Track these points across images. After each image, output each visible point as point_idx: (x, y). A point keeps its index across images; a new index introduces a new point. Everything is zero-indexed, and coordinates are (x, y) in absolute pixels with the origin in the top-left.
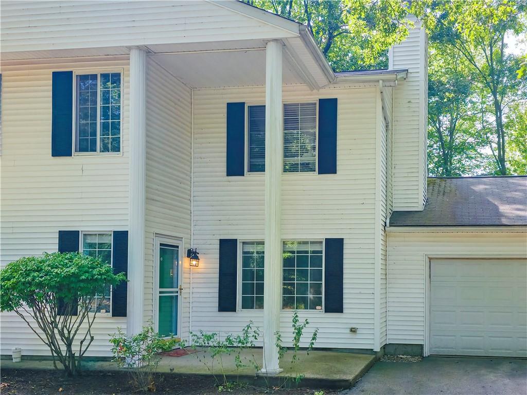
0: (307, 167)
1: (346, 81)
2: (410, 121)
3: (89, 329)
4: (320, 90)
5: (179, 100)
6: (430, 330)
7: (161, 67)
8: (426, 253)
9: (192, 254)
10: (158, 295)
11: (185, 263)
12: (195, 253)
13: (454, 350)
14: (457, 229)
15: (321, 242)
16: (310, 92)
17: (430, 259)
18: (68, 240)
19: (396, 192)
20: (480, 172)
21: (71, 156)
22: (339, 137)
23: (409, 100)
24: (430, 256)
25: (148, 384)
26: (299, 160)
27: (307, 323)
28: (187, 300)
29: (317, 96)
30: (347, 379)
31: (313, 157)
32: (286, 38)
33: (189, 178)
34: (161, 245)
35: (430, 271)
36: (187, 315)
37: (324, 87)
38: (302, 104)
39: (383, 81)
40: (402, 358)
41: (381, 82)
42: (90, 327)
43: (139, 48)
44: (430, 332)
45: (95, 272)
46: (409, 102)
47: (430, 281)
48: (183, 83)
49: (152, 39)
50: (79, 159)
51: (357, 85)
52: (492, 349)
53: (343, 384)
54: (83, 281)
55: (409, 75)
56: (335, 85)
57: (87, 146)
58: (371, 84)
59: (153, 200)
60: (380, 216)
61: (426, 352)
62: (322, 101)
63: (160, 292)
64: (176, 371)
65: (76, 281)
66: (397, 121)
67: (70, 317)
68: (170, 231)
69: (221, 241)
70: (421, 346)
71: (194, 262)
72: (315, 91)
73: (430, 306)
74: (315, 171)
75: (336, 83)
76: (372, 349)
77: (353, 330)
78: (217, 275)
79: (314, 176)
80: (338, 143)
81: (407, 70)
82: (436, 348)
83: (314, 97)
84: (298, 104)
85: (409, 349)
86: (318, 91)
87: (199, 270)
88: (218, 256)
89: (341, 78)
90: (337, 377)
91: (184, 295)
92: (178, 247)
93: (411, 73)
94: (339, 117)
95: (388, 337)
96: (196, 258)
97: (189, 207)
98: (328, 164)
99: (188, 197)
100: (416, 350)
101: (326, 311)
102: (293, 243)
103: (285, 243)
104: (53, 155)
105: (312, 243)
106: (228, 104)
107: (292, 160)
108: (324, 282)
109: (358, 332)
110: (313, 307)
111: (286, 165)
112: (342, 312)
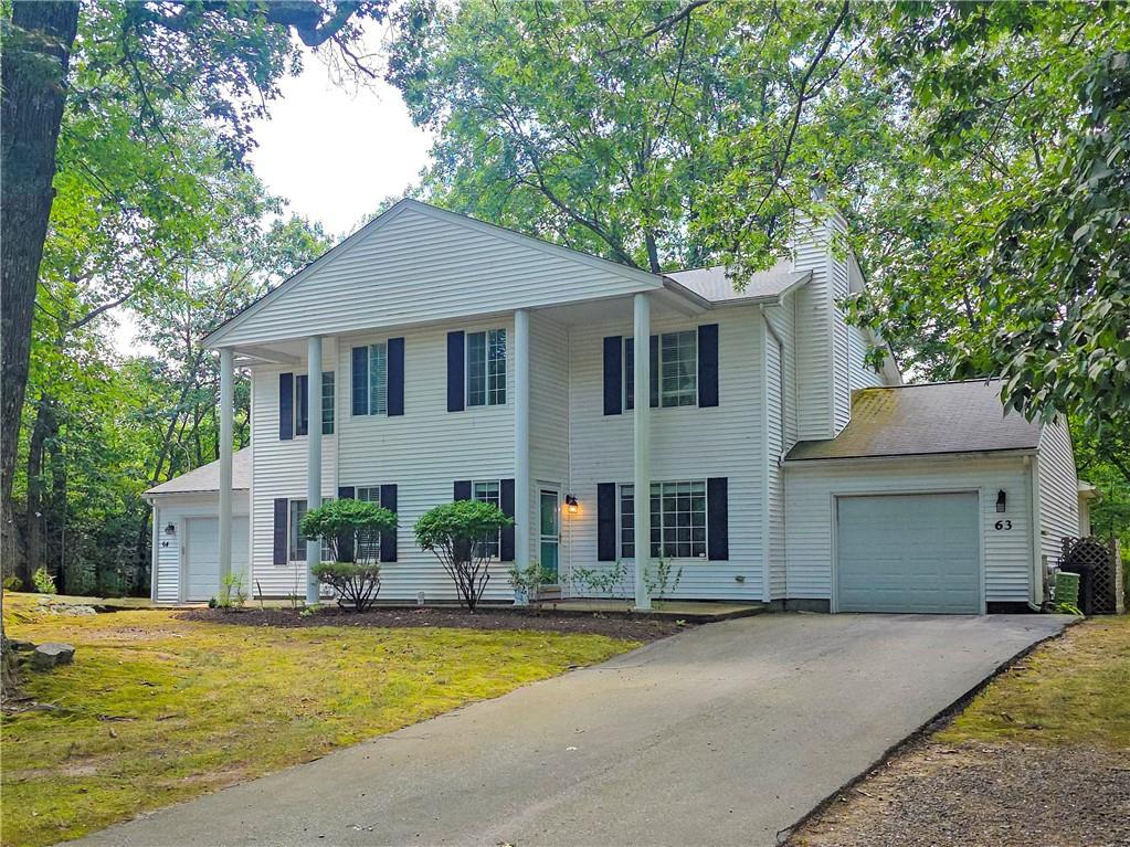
0: (686, 401)
1: (724, 307)
4: (699, 316)
5: (557, 342)
6: (839, 582)
7: (541, 315)
8: (832, 490)
9: (571, 500)
10: (540, 541)
11: (565, 510)
12: (574, 499)
15: (703, 483)
16: (689, 319)
17: (837, 497)
18: (462, 490)
19: (801, 418)
21: (464, 410)
22: (720, 366)
23: (815, 307)
24: (837, 495)
26: (678, 392)
28: (567, 549)
29: (697, 323)
31: (694, 390)
33: (566, 420)
34: (542, 491)
35: (838, 513)
37: (703, 313)
38: (682, 332)
42: (487, 566)
43: (524, 310)
44: (839, 585)
47: (838, 524)
48: (561, 324)
50: (471, 414)
51: (736, 309)
56: (715, 311)
57: (477, 400)
58: (753, 307)
59: (535, 447)
60: (772, 447)
61: (834, 608)
62: (701, 328)
63: (542, 539)
66: (801, 332)
68: (550, 478)
69: (599, 485)
70: (827, 602)
71: (573, 509)
72: (694, 318)
74: (695, 404)
75: (714, 309)
76: (762, 601)
78: (596, 522)
79: (694, 410)
80: (720, 372)
81: (812, 270)
82: (846, 604)
83: (693, 325)
84: (676, 333)
85: (813, 605)
87: (578, 518)
88: (596, 501)
89: (718, 305)
91: (563, 543)
92: (556, 493)
94: (720, 344)
95: (789, 591)
96: (574, 504)
98: (709, 398)
100: (821, 606)
101: (710, 559)
102: (673, 484)
103: (666, 485)
104: (449, 411)
105: (694, 483)
106: (605, 339)
107: (671, 393)
108: (707, 527)
109: (745, 580)
110: (697, 555)
111: (665, 399)
112: (727, 559)
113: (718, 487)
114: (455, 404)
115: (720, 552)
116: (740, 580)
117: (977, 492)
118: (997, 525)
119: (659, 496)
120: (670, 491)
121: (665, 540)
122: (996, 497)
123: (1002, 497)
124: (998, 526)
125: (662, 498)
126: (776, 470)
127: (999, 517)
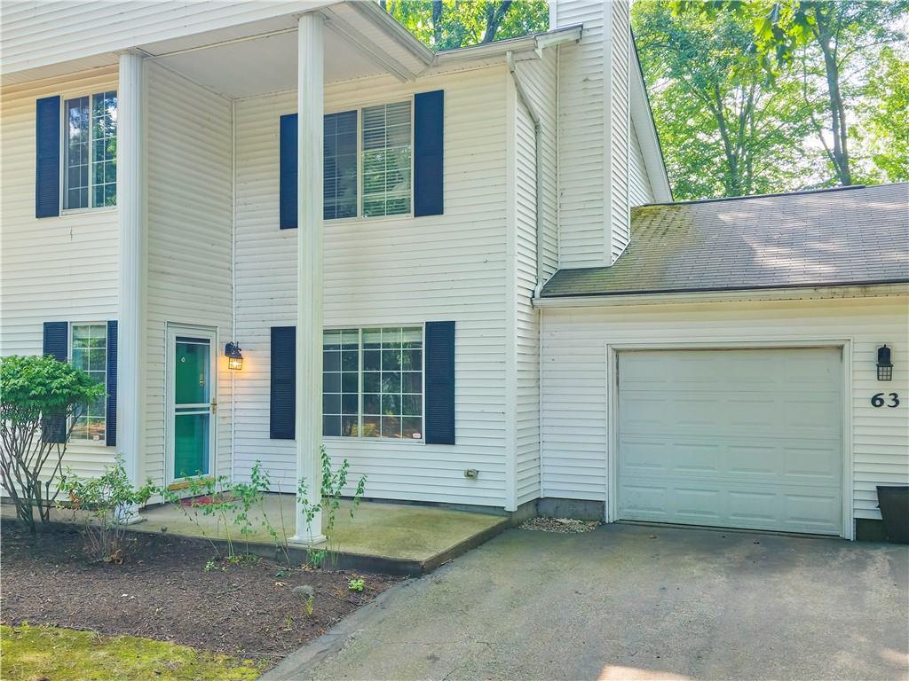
0: (398, 208)
1: (452, 60)
2: (586, 112)
3: (60, 463)
4: (417, 80)
5: (209, 120)
6: (618, 475)
7: (176, 74)
8: (609, 341)
9: (232, 351)
10: (174, 414)
11: (220, 365)
12: (237, 349)
13: (664, 513)
14: (661, 297)
15: (421, 329)
16: (401, 84)
17: (618, 352)
18: (55, 336)
19: (564, 237)
20: (811, 181)
21: (58, 215)
22: (446, 154)
23: (585, 78)
24: (614, 347)
25: (112, 552)
26: (385, 196)
27: (346, 465)
28: (228, 421)
29: (411, 91)
30: (418, 559)
31: (405, 190)
32: (327, 7)
33: (228, 236)
34: (178, 338)
35: (618, 373)
36: (228, 443)
37: (422, 74)
38: (390, 106)
39: (513, 52)
40: (561, 524)
41: (509, 54)
42: (60, 459)
43: (130, 52)
44: (618, 480)
45: (55, 384)
46: (585, 81)
47: (618, 390)
48: (216, 94)
49: (146, 36)
50: (69, 219)
51: (472, 64)
52: (735, 515)
53: (411, 567)
54: (34, 397)
55: (586, 34)
56: (439, 69)
57: (77, 202)
58: (496, 59)
59: (163, 273)
60: (522, 277)
61: (611, 515)
62: (419, 98)
63: (177, 410)
64: (169, 532)
65: (26, 397)
66: (565, 115)
67: (48, 444)
68: (193, 317)
69: (274, 330)
70: (601, 504)
71: (235, 363)
72: (409, 82)
73: (618, 434)
74: (410, 212)
75: (437, 66)
76: (503, 508)
77: (470, 474)
78: (269, 383)
79: (407, 221)
80: (446, 163)
81: (582, 26)
82: (630, 508)
83: (405, 93)
84: (382, 107)
85: (581, 508)
86: (414, 80)
87: (246, 376)
88: (269, 353)
89: (444, 57)
90: (404, 555)
91: (219, 414)
92: (208, 341)
93: (588, 30)
94: (446, 121)
95: (544, 486)
96: (239, 357)
97: (228, 280)
98: (429, 201)
99: (228, 265)
100: (590, 511)
101: (428, 442)
102: (376, 331)
103: (365, 331)
104: (37, 217)
105: (406, 330)
106: (281, 117)
107: (375, 197)
108: (423, 394)
109: (480, 477)
110: (408, 434)
111: (367, 206)
112: (453, 443)
113: (441, 335)
114: (47, 206)
115: (442, 431)
116: (471, 475)
117: (841, 348)
118: (874, 400)
119: (356, 346)
120: (372, 339)
121: (365, 411)
122: (874, 357)
123: (884, 356)
124: (877, 401)
125: (360, 350)
126: (527, 310)
127: (877, 387)
